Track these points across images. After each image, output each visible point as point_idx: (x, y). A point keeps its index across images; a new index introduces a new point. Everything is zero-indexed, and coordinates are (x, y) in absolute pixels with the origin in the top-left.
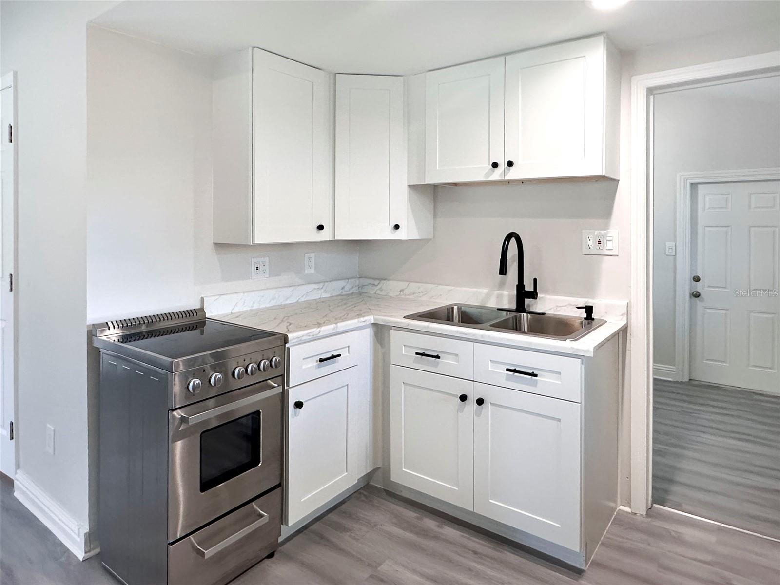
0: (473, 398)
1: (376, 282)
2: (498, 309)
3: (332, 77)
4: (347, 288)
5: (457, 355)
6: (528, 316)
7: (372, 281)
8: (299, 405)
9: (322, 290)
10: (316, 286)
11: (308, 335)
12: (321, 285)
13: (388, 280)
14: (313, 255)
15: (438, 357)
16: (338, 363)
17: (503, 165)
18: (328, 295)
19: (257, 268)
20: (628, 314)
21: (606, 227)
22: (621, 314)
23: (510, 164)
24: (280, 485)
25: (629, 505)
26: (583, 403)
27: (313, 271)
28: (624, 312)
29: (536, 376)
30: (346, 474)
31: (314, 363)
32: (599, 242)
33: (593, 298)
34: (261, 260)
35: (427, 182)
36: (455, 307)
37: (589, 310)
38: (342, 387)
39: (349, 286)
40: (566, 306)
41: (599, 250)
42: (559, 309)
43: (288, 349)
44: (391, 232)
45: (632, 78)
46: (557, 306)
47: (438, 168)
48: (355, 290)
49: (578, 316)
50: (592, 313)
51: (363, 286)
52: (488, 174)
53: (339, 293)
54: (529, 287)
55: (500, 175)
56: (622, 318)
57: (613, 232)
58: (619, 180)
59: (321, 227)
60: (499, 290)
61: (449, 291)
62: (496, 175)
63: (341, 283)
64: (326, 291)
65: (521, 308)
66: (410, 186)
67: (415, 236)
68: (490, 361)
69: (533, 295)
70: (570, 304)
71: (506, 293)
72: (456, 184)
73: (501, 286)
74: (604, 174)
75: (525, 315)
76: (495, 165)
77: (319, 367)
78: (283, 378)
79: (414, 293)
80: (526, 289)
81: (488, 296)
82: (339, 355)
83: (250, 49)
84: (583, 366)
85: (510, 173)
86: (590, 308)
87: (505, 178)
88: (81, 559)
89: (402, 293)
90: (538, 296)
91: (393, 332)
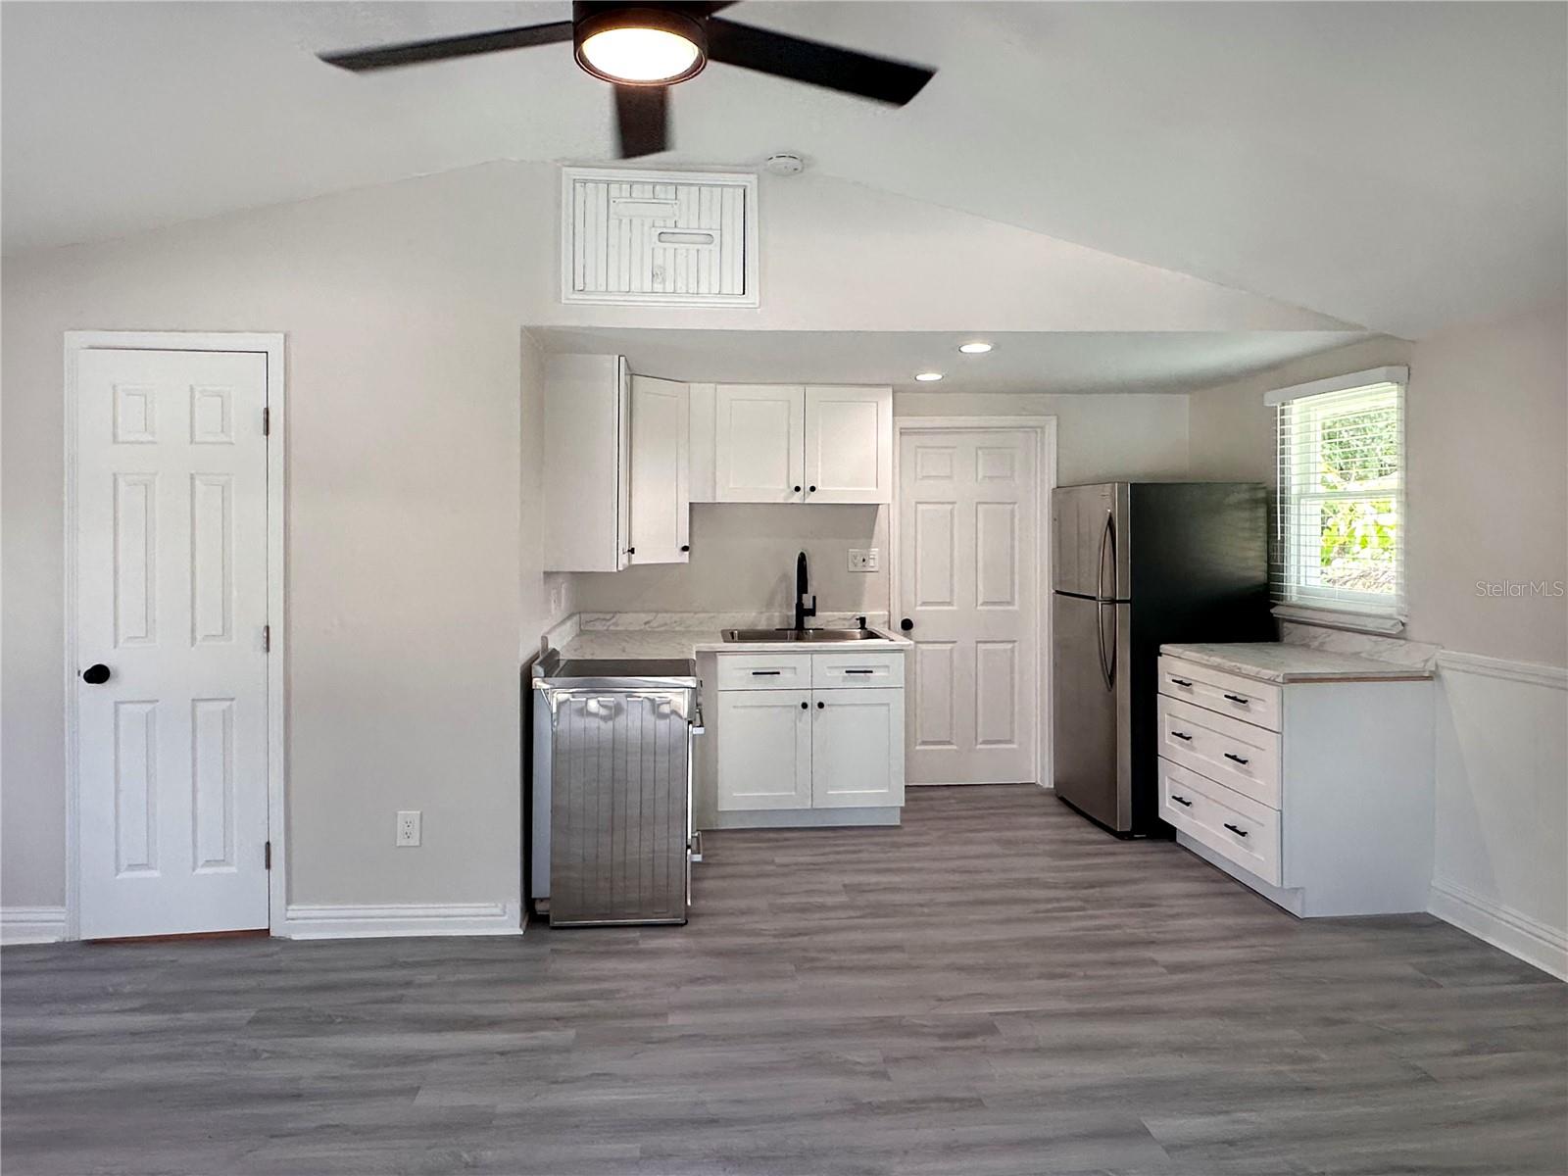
0: (811, 704)
1: (608, 616)
2: (778, 630)
3: (631, 379)
5: (795, 668)
7: (601, 616)
13: (624, 613)
15: (779, 673)
17: (805, 490)
21: (869, 546)
23: (813, 489)
32: (864, 560)
33: (859, 611)
37: (863, 621)
40: (836, 620)
41: (862, 567)
42: (829, 624)
44: (679, 554)
47: (731, 486)
48: (578, 628)
50: (865, 623)
52: (789, 497)
54: (808, 603)
56: (885, 626)
57: (874, 551)
58: (881, 505)
59: (632, 551)
62: (797, 498)
65: (802, 626)
69: (812, 612)
79: (666, 625)
80: (806, 608)
85: (810, 497)
86: (864, 619)
87: (806, 502)
88: (522, 933)
89: (647, 626)
90: (817, 613)
91: (720, 658)
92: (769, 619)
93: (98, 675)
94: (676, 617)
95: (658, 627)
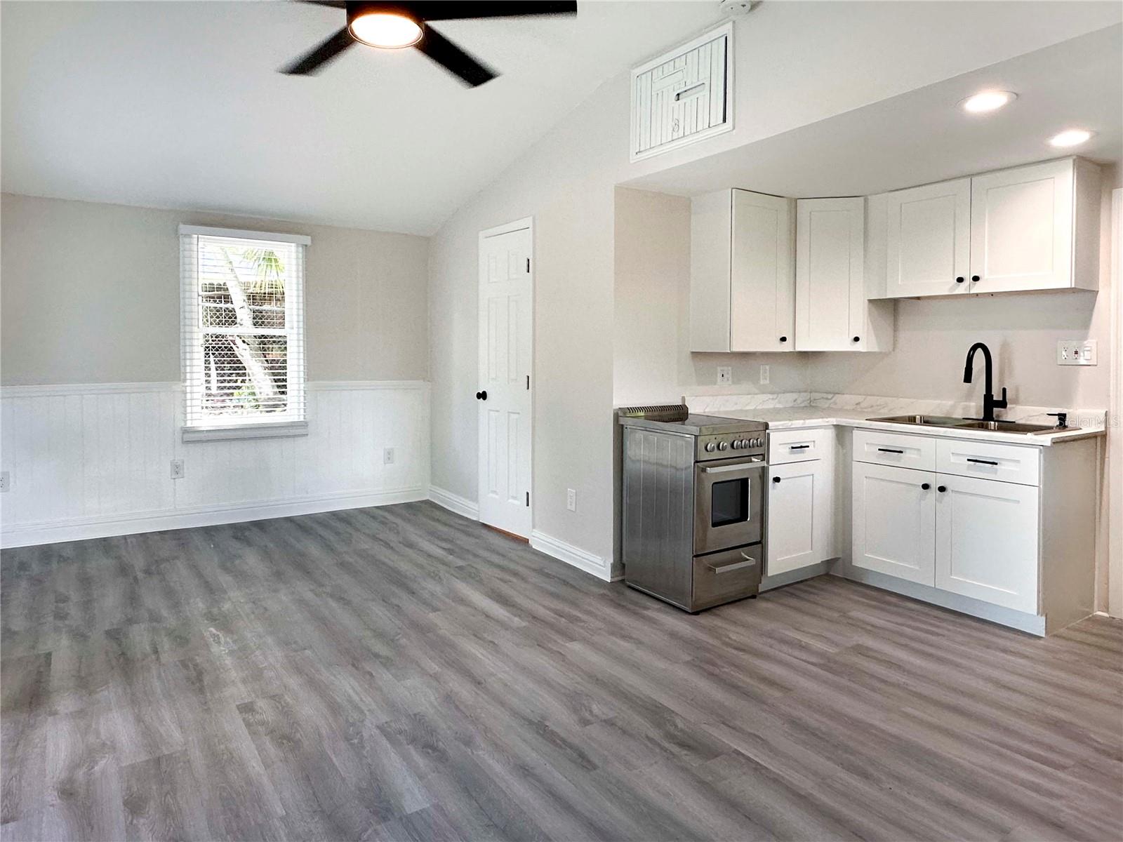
0: (934, 486)
1: (830, 396)
2: (964, 419)
3: (793, 203)
4: (799, 401)
5: (919, 450)
6: (995, 424)
7: (825, 395)
8: (777, 480)
9: (777, 400)
10: (771, 396)
11: (782, 425)
12: (775, 396)
13: (843, 394)
14: (767, 367)
15: (901, 452)
16: (807, 454)
17: (968, 280)
18: (781, 406)
19: (723, 376)
20: (1106, 422)
21: (1085, 338)
23: (976, 279)
24: (760, 542)
25: (1107, 611)
26: (1041, 486)
27: (768, 382)
29: (996, 464)
30: (811, 551)
31: (787, 449)
32: (1076, 353)
33: (1070, 408)
34: (726, 368)
35: (888, 297)
36: (917, 417)
37: (1062, 417)
38: (808, 475)
39: (802, 398)
40: (1039, 415)
41: (1076, 360)
42: (1030, 418)
43: (769, 434)
44: (851, 344)
45: (1114, 191)
46: (1029, 416)
47: (900, 283)
48: (806, 403)
50: (1066, 420)
51: (815, 400)
52: (952, 288)
53: (791, 405)
54: (997, 396)
55: (966, 290)
56: (1100, 426)
57: (1090, 343)
58: (1098, 291)
59: (783, 339)
60: (966, 401)
61: (912, 403)
62: (961, 289)
63: (795, 396)
64: (779, 402)
65: (988, 415)
66: (870, 301)
67: (875, 348)
68: (951, 455)
69: (1003, 404)
70: (1043, 414)
71: (973, 404)
72: (918, 298)
73: (969, 396)
74: (1073, 286)
75: (992, 423)
76: (960, 280)
77: (791, 453)
78: (764, 457)
79: (872, 407)
80: (995, 399)
81: (953, 407)
82: (808, 447)
83: (730, 190)
84: (1042, 455)
85: (976, 287)
86: (1064, 415)
87: (972, 292)
88: (609, 581)
89: (858, 407)
90: (1008, 406)
91: (855, 432)
92: (966, 409)
93: (483, 396)
94: (881, 400)
95: (865, 408)
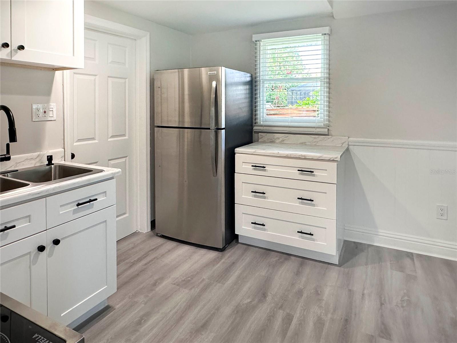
21: (49, 102)
22: (61, 157)
23: (21, 48)
28: (62, 155)
37: (50, 158)
40: (24, 161)
41: (45, 117)
46: (17, 163)
49: (33, 166)
50: (52, 160)
55: (7, 55)
56: (62, 159)
76: (6, 45)
